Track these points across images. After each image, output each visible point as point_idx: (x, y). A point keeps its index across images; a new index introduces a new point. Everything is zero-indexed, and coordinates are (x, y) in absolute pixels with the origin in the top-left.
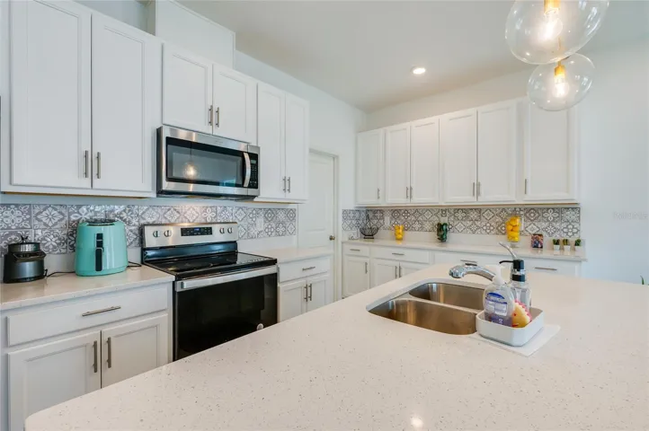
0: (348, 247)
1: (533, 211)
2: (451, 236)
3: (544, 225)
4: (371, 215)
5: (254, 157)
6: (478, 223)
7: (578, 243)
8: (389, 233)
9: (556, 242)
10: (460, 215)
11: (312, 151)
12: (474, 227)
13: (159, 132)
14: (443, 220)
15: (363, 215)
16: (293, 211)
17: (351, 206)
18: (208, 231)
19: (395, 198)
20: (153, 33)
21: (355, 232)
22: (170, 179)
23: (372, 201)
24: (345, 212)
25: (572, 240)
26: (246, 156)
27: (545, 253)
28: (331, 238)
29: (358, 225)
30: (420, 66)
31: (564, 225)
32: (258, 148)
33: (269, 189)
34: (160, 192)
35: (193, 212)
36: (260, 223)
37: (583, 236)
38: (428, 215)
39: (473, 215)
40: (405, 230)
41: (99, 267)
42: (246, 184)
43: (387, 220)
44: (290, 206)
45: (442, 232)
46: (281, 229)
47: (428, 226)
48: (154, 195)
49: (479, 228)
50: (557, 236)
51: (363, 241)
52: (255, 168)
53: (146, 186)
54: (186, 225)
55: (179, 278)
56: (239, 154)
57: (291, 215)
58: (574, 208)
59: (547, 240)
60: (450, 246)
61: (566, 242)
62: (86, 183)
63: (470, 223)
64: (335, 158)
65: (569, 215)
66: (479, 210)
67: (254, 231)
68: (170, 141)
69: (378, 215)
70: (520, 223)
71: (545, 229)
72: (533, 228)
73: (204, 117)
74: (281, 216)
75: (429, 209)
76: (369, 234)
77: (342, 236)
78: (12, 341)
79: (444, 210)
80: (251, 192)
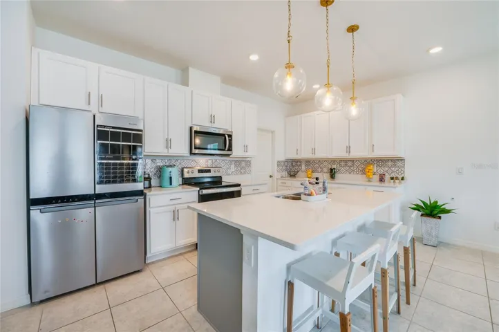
0: (280, 182)
1: (381, 161)
2: (337, 175)
3: (387, 169)
4: (294, 164)
5: (230, 136)
6: (352, 168)
7: (403, 179)
8: (304, 174)
9: (392, 178)
10: (343, 164)
11: (259, 129)
12: (350, 171)
13: (191, 128)
14: (334, 166)
15: (290, 164)
16: (249, 161)
17: (283, 159)
18: (209, 171)
19: (305, 154)
20: (188, 86)
21: (285, 174)
22: (195, 148)
23: (294, 156)
24: (279, 162)
25: (400, 177)
26: (227, 136)
27: (386, 184)
28: (271, 176)
29: (286, 170)
30: (316, 84)
31: (397, 169)
32: (232, 132)
33: (237, 151)
34: (191, 153)
35: (202, 162)
36: (233, 168)
37: (406, 175)
38: (326, 164)
39: (350, 164)
40: (313, 172)
41: (171, 184)
42: (227, 149)
43: (303, 167)
44: (248, 159)
45: (332, 173)
46: (243, 171)
47: (325, 170)
48: (189, 155)
49: (353, 171)
50: (393, 175)
51: (289, 178)
52: (230, 141)
53: (186, 151)
54: (199, 168)
55: (201, 189)
56: (224, 135)
57: (248, 163)
58: (402, 160)
59: (387, 177)
60: (337, 181)
61: (397, 178)
62: (166, 151)
63: (347, 168)
64: (273, 132)
65: (399, 164)
66: (352, 161)
67: (229, 172)
68: (196, 132)
69: (299, 164)
70: (374, 168)
71: (387, 171)
72: (381, 171)
73: (208, 119)
74: (243, 164)
75: (326, 160)
76: (293, 175)
77: (277, 175)
78: (151, 206)
79: (334, 161)
80: (229, 153)
